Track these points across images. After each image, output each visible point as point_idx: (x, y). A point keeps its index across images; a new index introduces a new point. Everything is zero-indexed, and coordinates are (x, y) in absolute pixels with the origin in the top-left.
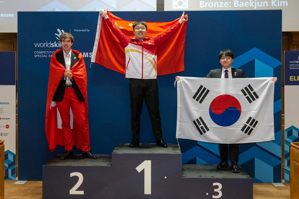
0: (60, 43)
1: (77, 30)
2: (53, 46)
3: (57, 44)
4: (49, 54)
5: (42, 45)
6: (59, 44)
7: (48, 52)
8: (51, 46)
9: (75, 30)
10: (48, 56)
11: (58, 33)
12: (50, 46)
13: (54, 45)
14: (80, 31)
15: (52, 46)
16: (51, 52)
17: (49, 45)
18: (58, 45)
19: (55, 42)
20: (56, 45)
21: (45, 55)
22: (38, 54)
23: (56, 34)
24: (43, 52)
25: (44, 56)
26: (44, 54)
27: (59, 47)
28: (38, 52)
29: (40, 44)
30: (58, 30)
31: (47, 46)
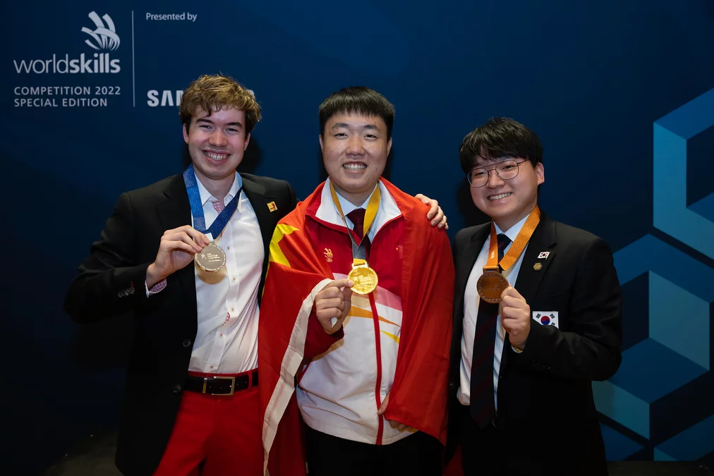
0: (98, 58)
1: (156, 17)
2: (76, 71)
3: (89, 62)
4: (64, 96)
5: (39, 66)
6: (96, 62)
7: (59, 90)
8: (70, 68)
9: (148, 15)
10: (59, 102)
11: (94, 27)
12: (67, 71)
13: (79, 64)
14: (164, 17)
15: (74, 69)
16: (69, 90)
17: (62, 66)
18: (92, 66)
19: (83, 56)
20: (85, 66)
21: (51, 98)
22: (26, 97)
23: (85, 30)
24: (43, 89)
25: (48, 102)
26: (45, 96)
27: (96, 71)
28: (25, 91)
29: (33, 64)
30: (93, 16)
31: (56, 68)
